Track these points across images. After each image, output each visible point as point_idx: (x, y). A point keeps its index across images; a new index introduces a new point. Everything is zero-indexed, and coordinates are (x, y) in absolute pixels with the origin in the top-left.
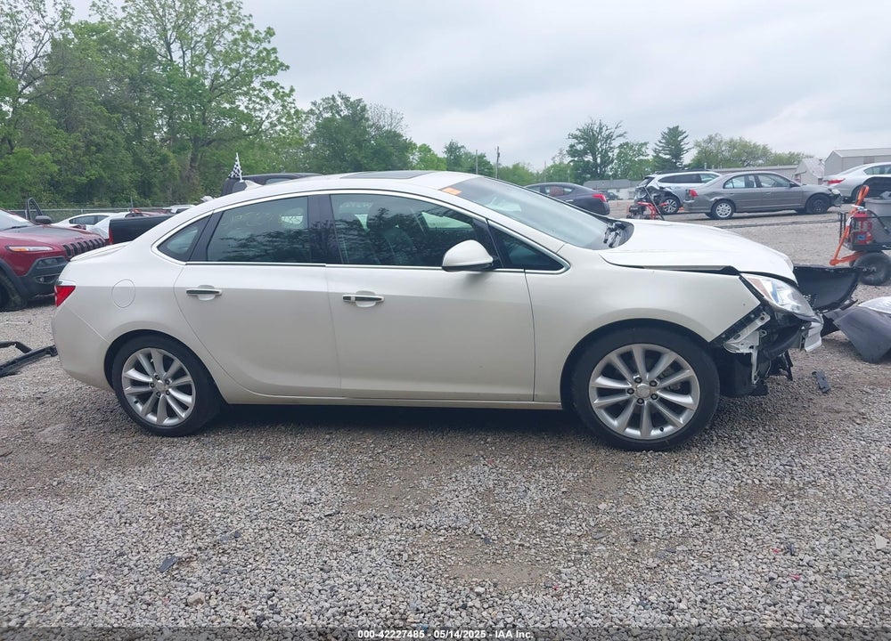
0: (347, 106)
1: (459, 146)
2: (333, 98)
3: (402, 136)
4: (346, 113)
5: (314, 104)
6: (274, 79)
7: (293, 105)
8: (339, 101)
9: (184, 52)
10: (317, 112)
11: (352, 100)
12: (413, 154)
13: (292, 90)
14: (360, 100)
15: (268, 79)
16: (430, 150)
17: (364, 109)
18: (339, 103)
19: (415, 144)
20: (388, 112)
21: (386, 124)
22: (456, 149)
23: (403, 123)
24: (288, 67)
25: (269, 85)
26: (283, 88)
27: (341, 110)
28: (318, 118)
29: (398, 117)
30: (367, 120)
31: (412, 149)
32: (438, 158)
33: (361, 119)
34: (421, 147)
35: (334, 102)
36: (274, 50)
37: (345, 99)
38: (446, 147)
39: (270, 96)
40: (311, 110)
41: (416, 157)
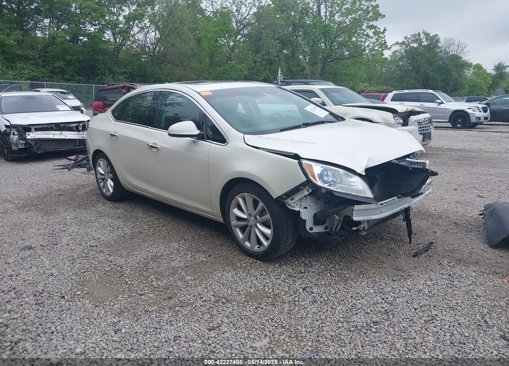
0: (427, 39)
1: (505, 65)
2: (419, 35)
3: (461, 58)
4: (426, 43)
5: (406, 38)
6: (374, 23)
7: (384, 39)
8: (422, 36)
9: (326, 9)
10: (407, 43)
11: (431, 35)
12: (469, 70)
13: (385, 30)
14: (436, 35)
15: (371, 23)
16: (482, 68)
17: (438, 41)
18: (422, 37)
19: (471, 64)
20: (456, 43)
21: (452, 51)
22: (502, 68)
23: (465, 50)
24: (384, 16)
25: (371, 27)
26: (379, 29)
27: (423, 42)
28: (407, 47)
29: (463, 46)
30: (439, 47)
31: (469, 67)
32: (487, 74)
33: (435, 47)
34: (475, 66)
35: (419, 37)
36: (377, 6)
37: (427, 34)
38: (495, 66)
39: (371, 34)
40: (403, 42)
41: (470, 72)
